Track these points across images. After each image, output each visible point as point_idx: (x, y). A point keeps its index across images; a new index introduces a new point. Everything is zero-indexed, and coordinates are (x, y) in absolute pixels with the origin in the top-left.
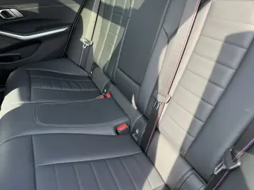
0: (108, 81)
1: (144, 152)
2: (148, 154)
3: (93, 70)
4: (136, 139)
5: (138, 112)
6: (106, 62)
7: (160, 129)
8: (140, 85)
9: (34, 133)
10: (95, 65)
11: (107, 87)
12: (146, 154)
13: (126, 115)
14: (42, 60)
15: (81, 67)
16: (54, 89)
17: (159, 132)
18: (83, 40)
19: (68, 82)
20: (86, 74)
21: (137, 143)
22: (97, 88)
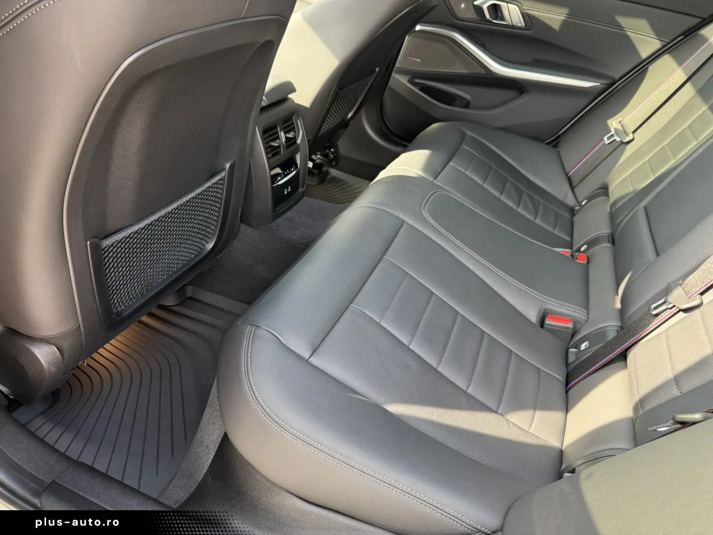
0: (604, 230)
1: (567, 385)
2: (570, 392)
3: (590, 199)
4: (571, 359)
5: (617, 316)
6: (631, 189)
7: (631, 356)
8: (658, 255)
9: (410, 222)
10: (604, 190)
11: (592, 243)
12: (567, 392)
13: (586, 306)
14: (501, 129)
15: (569, 180)
16: (485, 185)
17: (626, 366)
18: (613, 123)
19: (520, 193)
20: (570, 201)
21: (567, 364)
22: (572, 237)
